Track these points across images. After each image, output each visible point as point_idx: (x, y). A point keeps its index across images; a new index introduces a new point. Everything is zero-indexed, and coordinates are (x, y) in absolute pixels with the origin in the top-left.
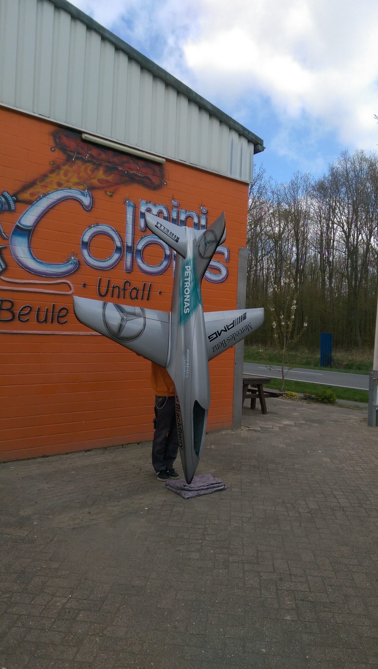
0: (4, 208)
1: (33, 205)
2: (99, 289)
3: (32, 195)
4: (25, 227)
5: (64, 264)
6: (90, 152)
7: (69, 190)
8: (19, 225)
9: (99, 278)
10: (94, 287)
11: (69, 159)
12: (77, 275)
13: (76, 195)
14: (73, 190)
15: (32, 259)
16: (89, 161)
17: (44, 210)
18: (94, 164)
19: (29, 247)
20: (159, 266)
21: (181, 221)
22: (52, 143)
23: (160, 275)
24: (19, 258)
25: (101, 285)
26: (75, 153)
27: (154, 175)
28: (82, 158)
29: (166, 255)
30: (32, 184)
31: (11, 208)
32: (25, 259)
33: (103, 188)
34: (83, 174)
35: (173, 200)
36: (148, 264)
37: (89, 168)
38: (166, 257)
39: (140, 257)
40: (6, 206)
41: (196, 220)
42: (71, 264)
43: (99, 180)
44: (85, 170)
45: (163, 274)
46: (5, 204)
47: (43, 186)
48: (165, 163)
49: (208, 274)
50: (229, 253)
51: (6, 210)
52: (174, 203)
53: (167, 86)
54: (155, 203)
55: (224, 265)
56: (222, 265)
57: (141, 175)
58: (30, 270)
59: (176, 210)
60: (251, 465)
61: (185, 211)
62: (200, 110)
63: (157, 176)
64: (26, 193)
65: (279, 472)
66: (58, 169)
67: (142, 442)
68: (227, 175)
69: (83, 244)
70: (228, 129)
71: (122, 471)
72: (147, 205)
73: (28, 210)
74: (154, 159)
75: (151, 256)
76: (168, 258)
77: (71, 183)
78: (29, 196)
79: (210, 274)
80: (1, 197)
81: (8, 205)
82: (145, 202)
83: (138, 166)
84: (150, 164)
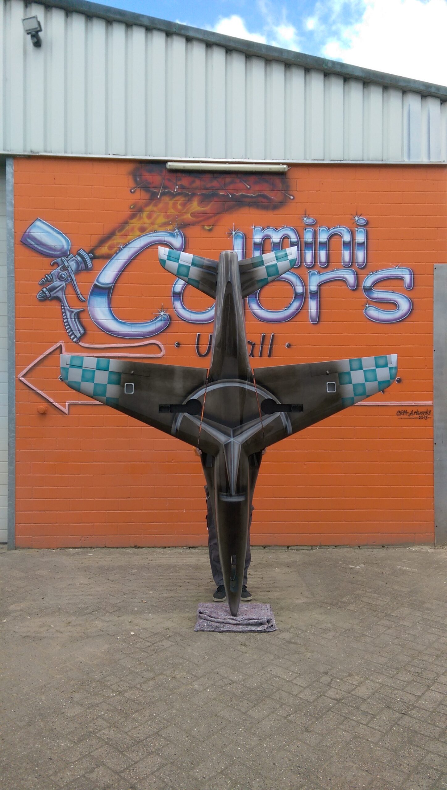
0: (80, 268)
1: (112, 259)
2: (198, 347)
3: (110, 248)
4: (104, 285)
5: (151, 322)
6: (179, 183)
7: (154, 234)
8: (97, 284)
9: (198, 334)
10: (192, 345)
11: (153, 198)
12: (168, 333)
13: (163, 238)
14: (159, 233)
15: (113, 320)
16: (179, 194)
17: (126, 263)
18: (186, 195)
19: (109, 307)
20: (285, 310)
21: (321, 243)
22: (132, 184)
24: (98, 320)
25: (200, 343)
26: (161, 188)
27: (274, 190)
28: (169, 192)
29: (296, 294)
30: (111, 235)
31: (88, 266)
32: (106, 320)
33: (199, 222)
34: (171, 211)
35: (305, 217)
36: (269, 309)
37: (179, 202)
38: (297, 296)
39: (256, 302)
40: (83, 265)
41: (347, 238)
42: (161, 320)
43: (193, 215)
44: (174, 205)
45: (293, 320)
46: (81, 263)
47: (122, 235)
48: (288, 170)
49: (373, 312)
50: (413, 276)
51: (83, 269)
52: (308, 221)
53: (288, 67)
54: (276, 228)
55: (403, 296)
56: (400, 296)
57: (252, 195)
58: (112, 332)
59: (312, 230)
60: (372, 604)
61: (327, 229)
62: (346, 82)
63: (279, 191)
64: (103, 248)
65: (401, 623)
66: (140, 212)
67: (270, 546)
68: (402, 161)
69: (174, 295)
70: (401, 94)
71: (187, 579)
72: (263, 232)
73: (107, 265)
74: (270, 169)
75: (272, 298)
76: (300, 298)
77: (157, 224)
78: (107, 250)
79: (377, 312)
80: (76, 256)
81: (85, 264)
82: (261, 228)
83: (247, 184)
84: (267, 177)
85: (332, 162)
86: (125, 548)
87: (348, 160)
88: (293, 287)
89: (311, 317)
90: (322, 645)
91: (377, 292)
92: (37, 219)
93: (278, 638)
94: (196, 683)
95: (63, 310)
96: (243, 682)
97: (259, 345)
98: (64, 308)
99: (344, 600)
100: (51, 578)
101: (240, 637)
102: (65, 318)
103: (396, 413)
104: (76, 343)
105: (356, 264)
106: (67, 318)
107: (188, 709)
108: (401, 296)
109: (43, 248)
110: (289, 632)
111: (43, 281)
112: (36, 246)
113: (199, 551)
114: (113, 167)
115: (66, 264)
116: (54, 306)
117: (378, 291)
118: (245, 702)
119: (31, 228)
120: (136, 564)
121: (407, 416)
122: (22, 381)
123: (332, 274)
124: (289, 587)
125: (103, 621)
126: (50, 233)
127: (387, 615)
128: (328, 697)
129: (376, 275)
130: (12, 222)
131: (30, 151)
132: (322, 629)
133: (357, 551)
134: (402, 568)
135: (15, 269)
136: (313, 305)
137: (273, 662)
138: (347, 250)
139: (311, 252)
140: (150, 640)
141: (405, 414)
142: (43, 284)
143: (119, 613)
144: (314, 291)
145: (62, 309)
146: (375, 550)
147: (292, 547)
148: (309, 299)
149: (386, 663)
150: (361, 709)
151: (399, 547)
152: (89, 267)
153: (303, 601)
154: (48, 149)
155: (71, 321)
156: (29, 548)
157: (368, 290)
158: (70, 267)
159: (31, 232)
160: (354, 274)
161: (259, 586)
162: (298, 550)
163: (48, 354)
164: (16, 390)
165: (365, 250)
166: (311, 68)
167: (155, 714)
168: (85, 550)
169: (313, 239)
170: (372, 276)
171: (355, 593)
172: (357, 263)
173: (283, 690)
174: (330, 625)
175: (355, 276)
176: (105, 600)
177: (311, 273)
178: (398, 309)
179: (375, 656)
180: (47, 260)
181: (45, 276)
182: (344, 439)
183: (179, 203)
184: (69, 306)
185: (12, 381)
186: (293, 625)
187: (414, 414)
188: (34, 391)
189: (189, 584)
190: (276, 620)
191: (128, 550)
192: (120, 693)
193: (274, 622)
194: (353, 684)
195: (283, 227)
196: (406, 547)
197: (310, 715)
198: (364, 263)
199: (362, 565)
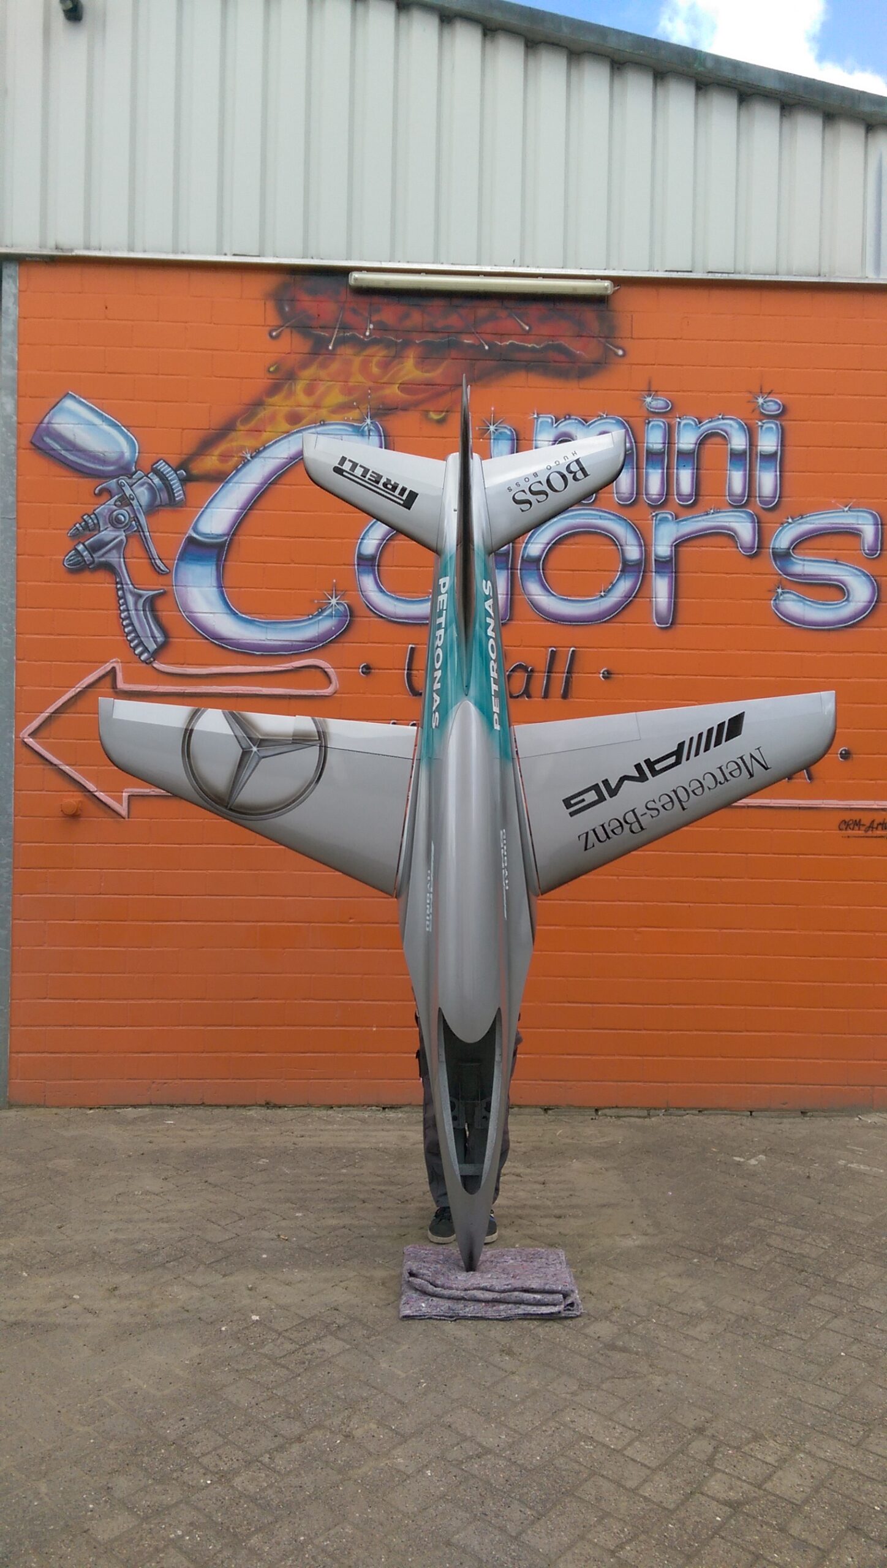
0: (158, 502)
1: (227, 482)
2: (409, 675)
3: (225, 457)
4: (208, 538)
5: (310, 619)
6: (375, 318)
7: (319, 429)
8: (195, 535)
9: (410, 646)
10: (397, 671)
11: (318, 350)
12: (345, 644)
14: (330, 426)
15: (227, 613)
16: (374, 342)
17: (257, 491)
18: (389, 345)
19: (220, 586)
20: (602, 596)
21: (682, 454)
22: (273, 319)
23: (605, 622)
24: (195, 614)
25: (415, 666)
26: (335, 328)
27: (581, 336)
28: (354, 337)
29: (625, 561)
30: (226, 430)
31: (175, 497)
32: (212, 615)
33: (415, 405)
34: (357, 379)
35: (650, 395)
36: (566, 595)
37: (375, 360)
38: (628, 567)
39: (537, 578)
40: (164, 496)
41: (739, 442)
42: (330, 616)
43: (405, 387)
44: (365, 367)
45: (620, 618)
46: (160, 490)
47: (252, 431)
48: (614, 293)
49: (793, 606)
50: (882, 529)
51: (163, 504)
52: (654, 403)
53: (618, 68)
54: (584, 417)
55: (860, 571)
56: (849, 571)
57: (535, 345)
58: (224, 641)
59: (662, 424)
60: (790, 1253)
61: (695, 421)
62: (744, 103)
63: (593, 337)
64: (208, 457)
65: (862, 1301)
66: (289, 379)
67: (557, 1107)
68: (861, 278)
69: (362, 563)
70: (861, 131)
71: (379, 1184)
72: (556, 427)
73: (216, 495)
74: (575, 288)
75: (573, 570)
76: (635, 572)
77: (325, 407)
78: (217, 462)
79: (802, 604)
80: (149, 476)
81: (168, 492)
82: (552, 419)
83: (524, 323)
84: (567, 307)
85: (710, 276)
86: (245, 1106)
87: (746, 273)
88: (619, 547)
89: (656, 610)
90: (687, 1356)
91: (800, 562)
92: (66, 395)
93: (586, 1336)
94: (398, 1451)
95: (120, 593)
96: (508, 1452)
97: (541, 672)
98: (122, 589)
99: (727, 1241)
100: (82, 1178)
101: (499, 1333)
102: (124, 611)
103: (837, 828)
104: (147, 663)
105: (758, 499)
106: (128, 610)
107: (382, 1525)
108: (854, 571)
109: (80, 458)
110: (611, 1322)
111: (77, 528)
112: (63, 452)
113: (405, 1116)
114: (231, 283)
115: (128, 492)
116: (102, 583)
117: (804, 560)
118: (516, 1505)
119: (54, 415)
120: (268, 1144)
121: (861, 833)
122: (28, 743)
123: (703, 520)
124: (605, 1206)
125: (190, 1284)
126: (94, 425)
127: (828, 1281)
128: (708, 1496)
129: (800, 524)
130: (13, 401)
131: (54, 247)
132: (683, 1314)
133: (748, 1122)
134: (852, 1166)
135: (18, 501)
136: (661, 587)
137: (576, 1399)
138: (738, 470)
139: (660, 471)
140: (294, 1335)
141: (856, 828)
142: (77, 536)
143: (226, 1265)
144: (665, 558)
145: (118, 590)
146: (785, 1120)
147: (607, 1111)
148: (654, 574)
149: (838, 1407)
150: (792, 1532)
151: (838, 1116)
152: (177, 499)
153: (637, 1243)
154: (94, 242)
155: (138, 615)
156: (39, 1106)
157: (783, 556)
158: (135, 501)
159: (53, 422)
160: (753, 522)
161: (538, 1203)
162: (618, 1117)
163: (86, 687)
164: (16, 764)
165: (778, 469)
166: (668, 72)
167: (302, 1538)
168: (158, 1111)
169: (664, 443)
170: (790, 526)
171: (751, 1224)
172: (759, 497)
173: (602, 1476)
174: (700, 1305)
175: (755, 526)
176: (197, 1233)
177: (658, 517)
178: (847, 600)
179: (810, 1387)
180: (87, 484)
181: (82, 517)
182: (723, 880)
183: (374, 363)
184: (132, 584)
185: (8, 744)
186: (619, 1301)
187: (877, 828)
188: (54, 767)
189: (383, 1196)
190: (579, 1290)
191: (252, 1113)
192: (223, 1478)
193: (576, 1297)
194: (767, 1463)
195: (601, 416)
196: (852, 1116)
197: (671, 1547)
198: (775, 497)
199: (760, 1156)
